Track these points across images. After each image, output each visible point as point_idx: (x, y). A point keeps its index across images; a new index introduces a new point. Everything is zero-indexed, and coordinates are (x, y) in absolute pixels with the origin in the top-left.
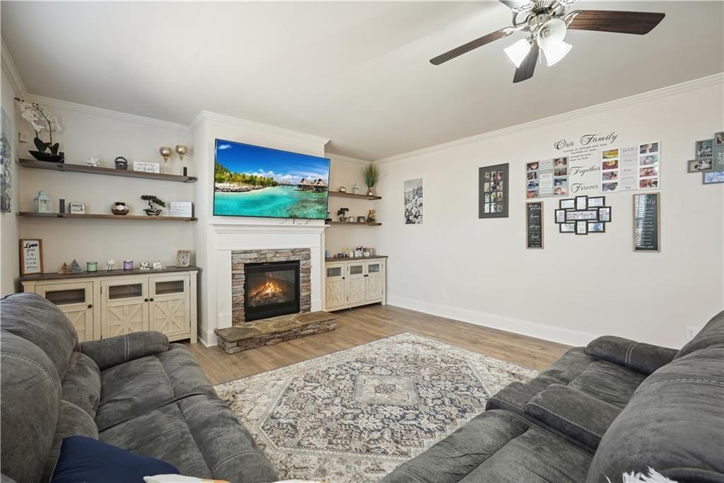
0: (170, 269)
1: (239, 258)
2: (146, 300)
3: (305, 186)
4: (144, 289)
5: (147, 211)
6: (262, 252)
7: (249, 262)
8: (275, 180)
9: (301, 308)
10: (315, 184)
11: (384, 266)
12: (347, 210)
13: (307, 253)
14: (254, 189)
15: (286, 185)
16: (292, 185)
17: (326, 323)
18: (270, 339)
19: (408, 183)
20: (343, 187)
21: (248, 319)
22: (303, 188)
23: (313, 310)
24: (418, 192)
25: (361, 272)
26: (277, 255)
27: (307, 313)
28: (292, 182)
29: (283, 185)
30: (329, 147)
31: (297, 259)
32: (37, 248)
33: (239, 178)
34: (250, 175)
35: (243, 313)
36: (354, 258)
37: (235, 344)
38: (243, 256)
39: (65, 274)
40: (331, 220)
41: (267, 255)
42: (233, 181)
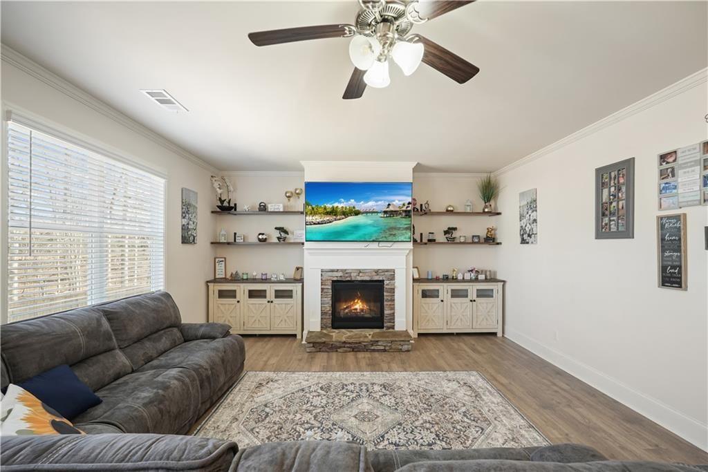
0: (287, 281)
1: (327, 276)
2: (269, 302)
3: (392, 211)
4: (268, 294)
5: (279, 238)
6: (347, 271)
7: (335, 279)
8: (357, 209)
9: (385, 325)
10: (404, 208)
11: (501, 292)
12: (455, 229)
13: (391, 274)
14: (336, 220)
15: (369, 212)
16: (377, 212)
17: (399, 343)
18: (340, 347)
19: (522, 195)
20: (450, 206)
21: (334, 327)
22: (390, 214)
23: (397, 328)
24: (532, 205)
25: (467, 296)
26: (361, 274)
27: (391, 330)
28: (376, 209)
29: (367, 213)
30: (418, 169)
31: (381, 279)
32: (223, 263)
33: (321, 210)
34: (331, 206)
35: (330, 321)
36: (464, 281)
37: (312, 345)
38: (330, 274)
39: (231, 280)
40: (434, 240)
41: (352, 275)
42: (315, 214)
